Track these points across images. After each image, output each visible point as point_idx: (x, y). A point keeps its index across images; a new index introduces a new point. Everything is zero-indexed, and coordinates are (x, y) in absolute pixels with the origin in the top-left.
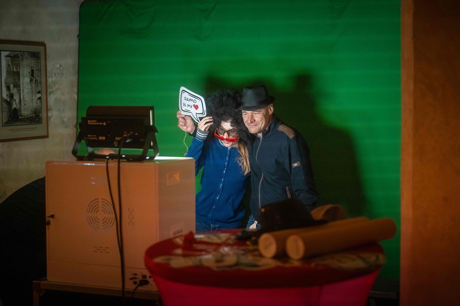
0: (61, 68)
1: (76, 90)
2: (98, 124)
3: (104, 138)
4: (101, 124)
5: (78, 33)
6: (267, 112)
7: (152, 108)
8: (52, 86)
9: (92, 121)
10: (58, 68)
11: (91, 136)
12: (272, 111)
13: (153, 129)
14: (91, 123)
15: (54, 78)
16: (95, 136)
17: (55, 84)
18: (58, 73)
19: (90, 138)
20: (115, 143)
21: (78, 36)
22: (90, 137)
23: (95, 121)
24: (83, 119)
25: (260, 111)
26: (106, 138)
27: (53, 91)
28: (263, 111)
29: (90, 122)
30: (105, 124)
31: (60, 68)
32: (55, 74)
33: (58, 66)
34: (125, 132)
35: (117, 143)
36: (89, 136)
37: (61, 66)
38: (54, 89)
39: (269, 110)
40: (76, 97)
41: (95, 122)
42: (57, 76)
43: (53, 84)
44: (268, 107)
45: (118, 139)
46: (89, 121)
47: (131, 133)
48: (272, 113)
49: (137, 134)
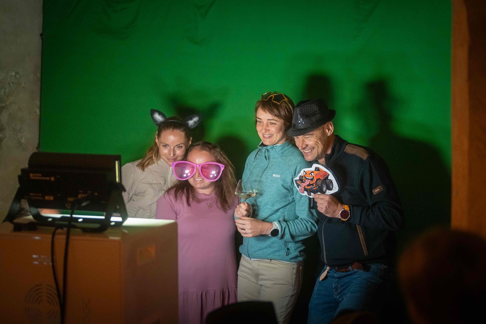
0: (18, 76)
1: (38, 103)
2: (43, 178)
3: (52, 198)
4: (48, 178)
5: (41, 32)
6: (324, 133)
7: (118, 158)
8: (5, 100)
9: (36, 175)
10: (13, 76)
11: (34, 194)
12: (331, 131)
13: (120, 188)
14: (33, 178)
15: (7, 89)
16: (40, 195)
17: (10, 96)
18: (13, 83)
19: (33, 198)
20: (67, 205)
21: (41, 35)
22: (33, 196)
23: (40, 175)
24: (23, 170)
25: (312, 134)
26: (54, 198)
27: (6, 106)
28: (317, 133)
29: (34, 176)
30: (53, 179)
31: (15, 76)
32: (9, 83)
33: (13, 74)
34: (81, 191)
35: (70, 205)
36: (31, 194)
37: (17, 73)
38: (8, 103)
39: (327, 131)
40: (38, 111)
41: (39, 177)
42: (11, 86)
43: (6, 97)
44: (325, 126)
45: (71, 199)
46: (31, 175)
47: (89, 192)
48: (331, 133)
49: (96, 194)
